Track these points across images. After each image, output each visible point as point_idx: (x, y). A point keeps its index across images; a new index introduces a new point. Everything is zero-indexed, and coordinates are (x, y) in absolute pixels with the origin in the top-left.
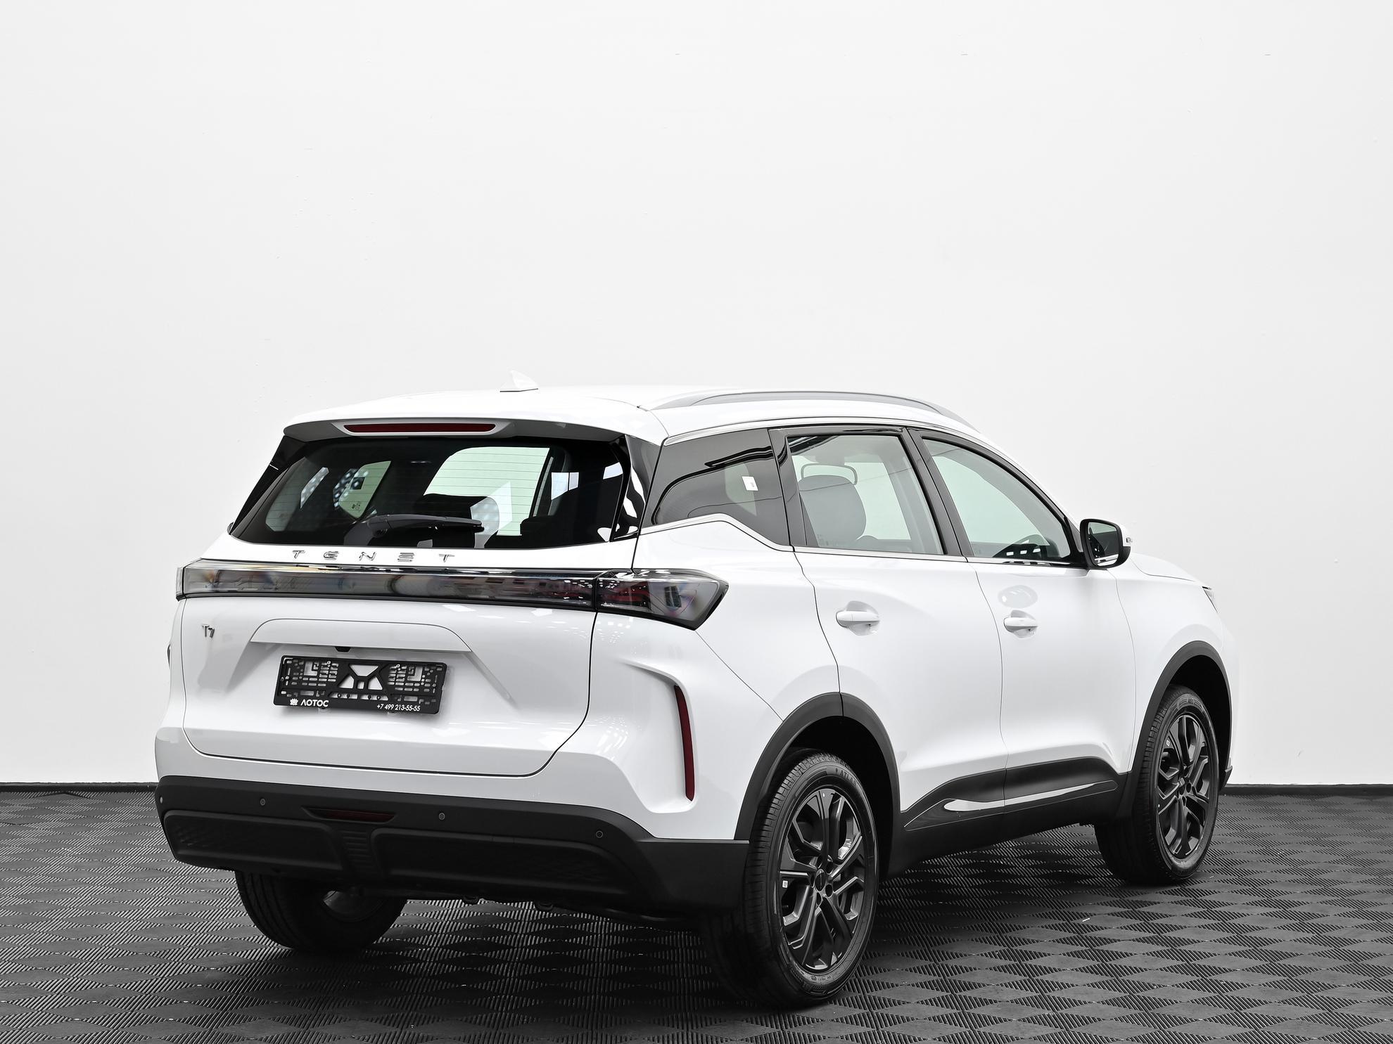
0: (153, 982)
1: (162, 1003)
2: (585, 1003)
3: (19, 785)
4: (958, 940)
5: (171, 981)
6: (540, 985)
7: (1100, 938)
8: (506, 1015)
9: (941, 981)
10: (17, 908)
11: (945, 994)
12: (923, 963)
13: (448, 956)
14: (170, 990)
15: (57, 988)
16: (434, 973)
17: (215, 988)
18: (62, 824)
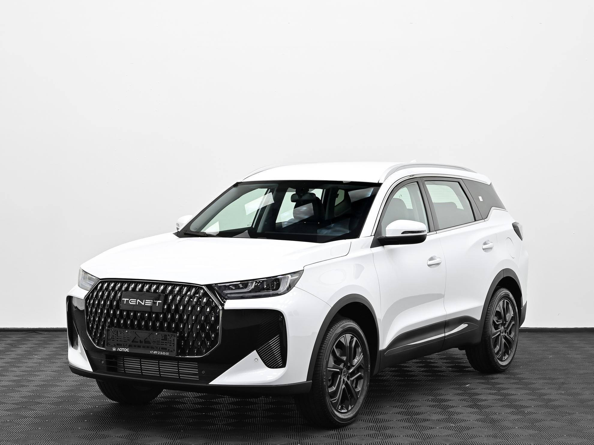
0: (72, 412)
1: (76, 421)
2: (256, 421)
3: (15, 329)
4: (413, 394)
5: (79, 412)
6: (236, 413)
7: (474, 393)
8: (222, 426)
9: (407, 411)
10: (14, 381)
11: (408, 417)
12: (399, 404)
13: (197, 401)
14: (79, 416)
15: (31, 415)
16: (191, 408)
17: (98, 415)
18: (33, 346)
